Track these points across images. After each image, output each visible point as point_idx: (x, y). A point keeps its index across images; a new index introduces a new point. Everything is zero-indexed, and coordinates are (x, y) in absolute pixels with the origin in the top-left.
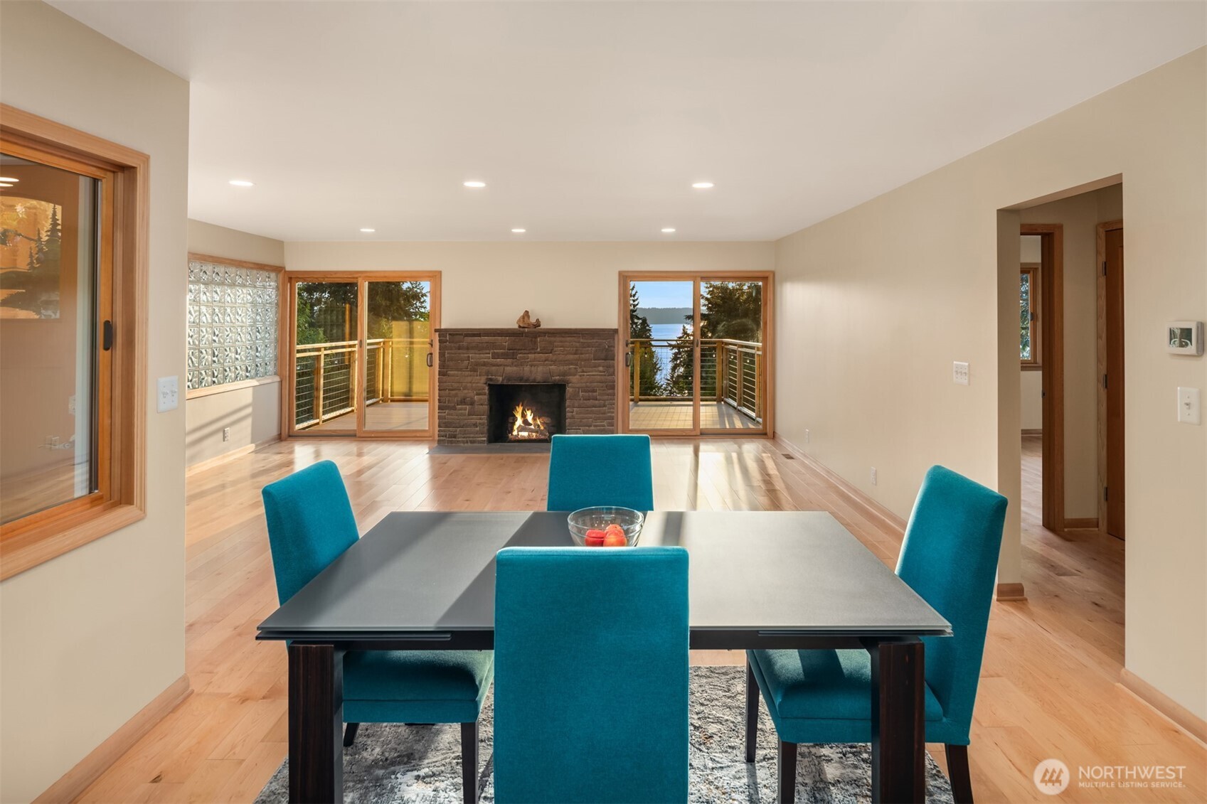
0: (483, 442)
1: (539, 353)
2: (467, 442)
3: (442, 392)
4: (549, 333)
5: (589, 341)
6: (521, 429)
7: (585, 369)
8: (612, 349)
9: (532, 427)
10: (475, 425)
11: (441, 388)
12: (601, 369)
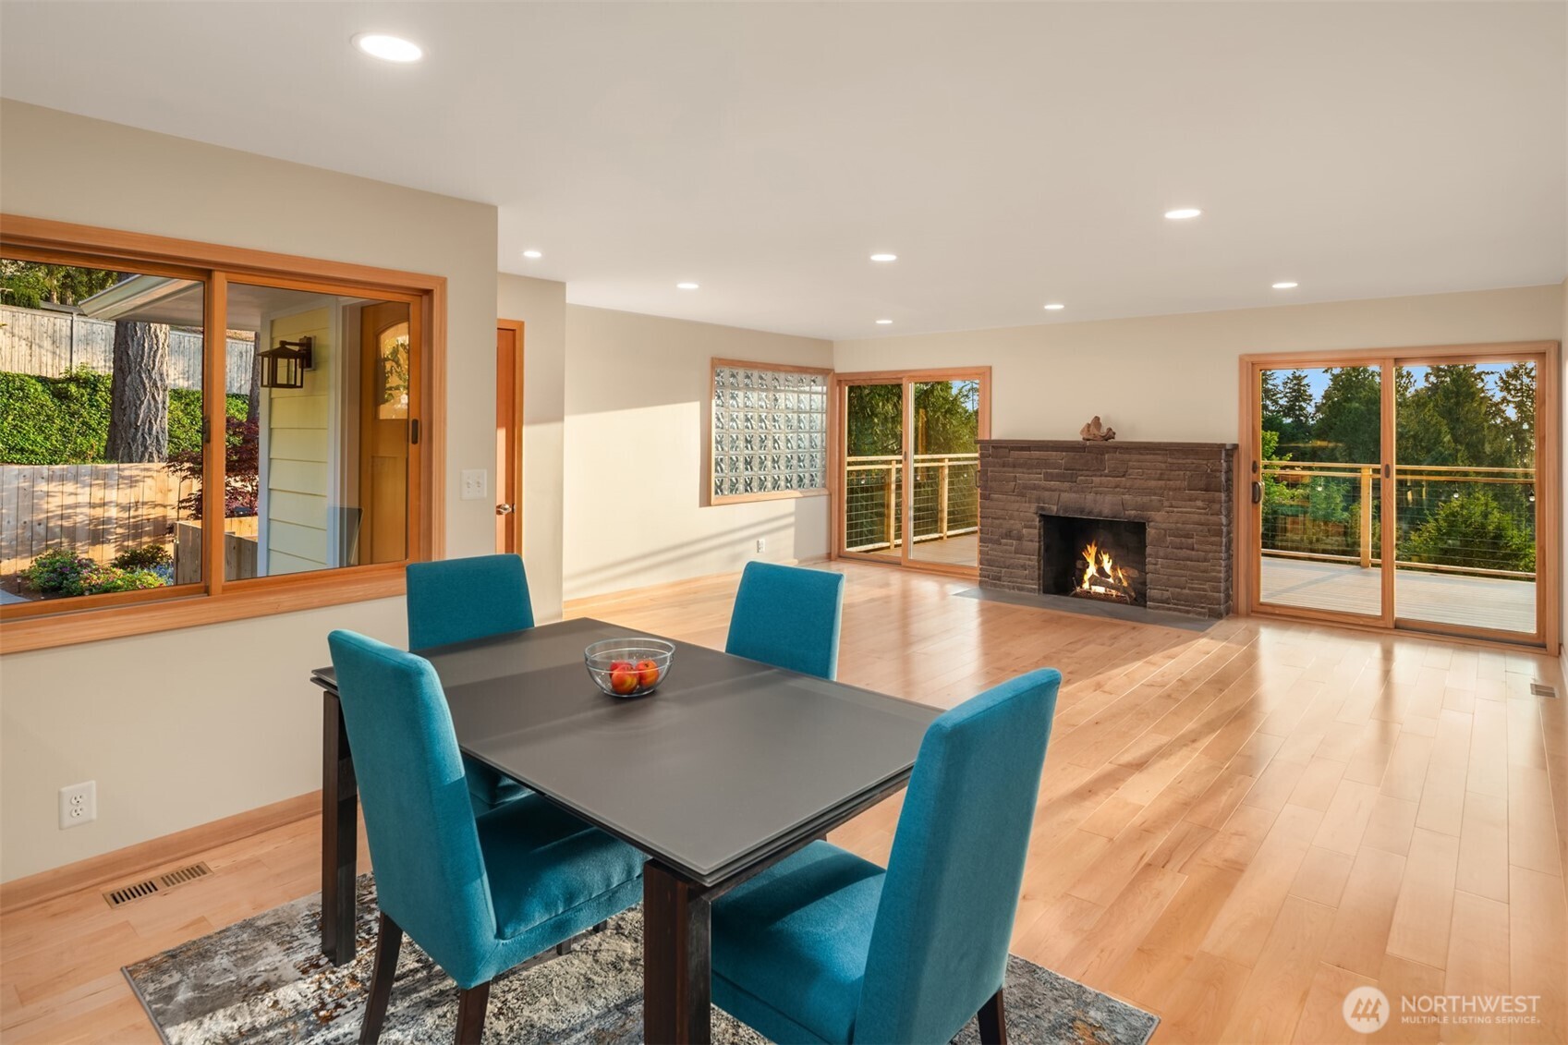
0: (1032, 590)
1: (1107, 476)
2: (1014, 589)
3: (985, 520)
4: (1121, 448)
5: (1180, 461)
6: (1093, 581)
7: (1174, 503)
8: (1218, 474)
10: (1024, 567)
11: (984, 515)
12: (1199, 503)
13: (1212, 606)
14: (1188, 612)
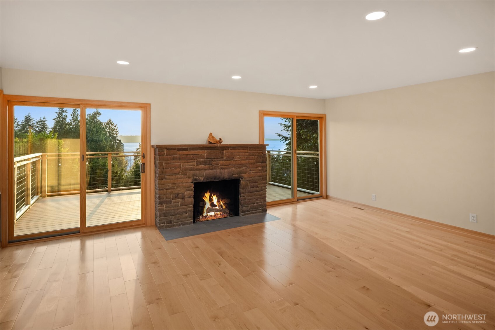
0: (190, 223)
1: (225, 160)
2: (180, 225)
3: (162, 191)
4: (231, 147)
5: (253, 152)
6: (209, 210)
7: (251, 169)
8: (265, 156)
9: (217, 208)
10: (185, 212)
12: (260, 168)
13: (264, 208)
14: (256, 213)
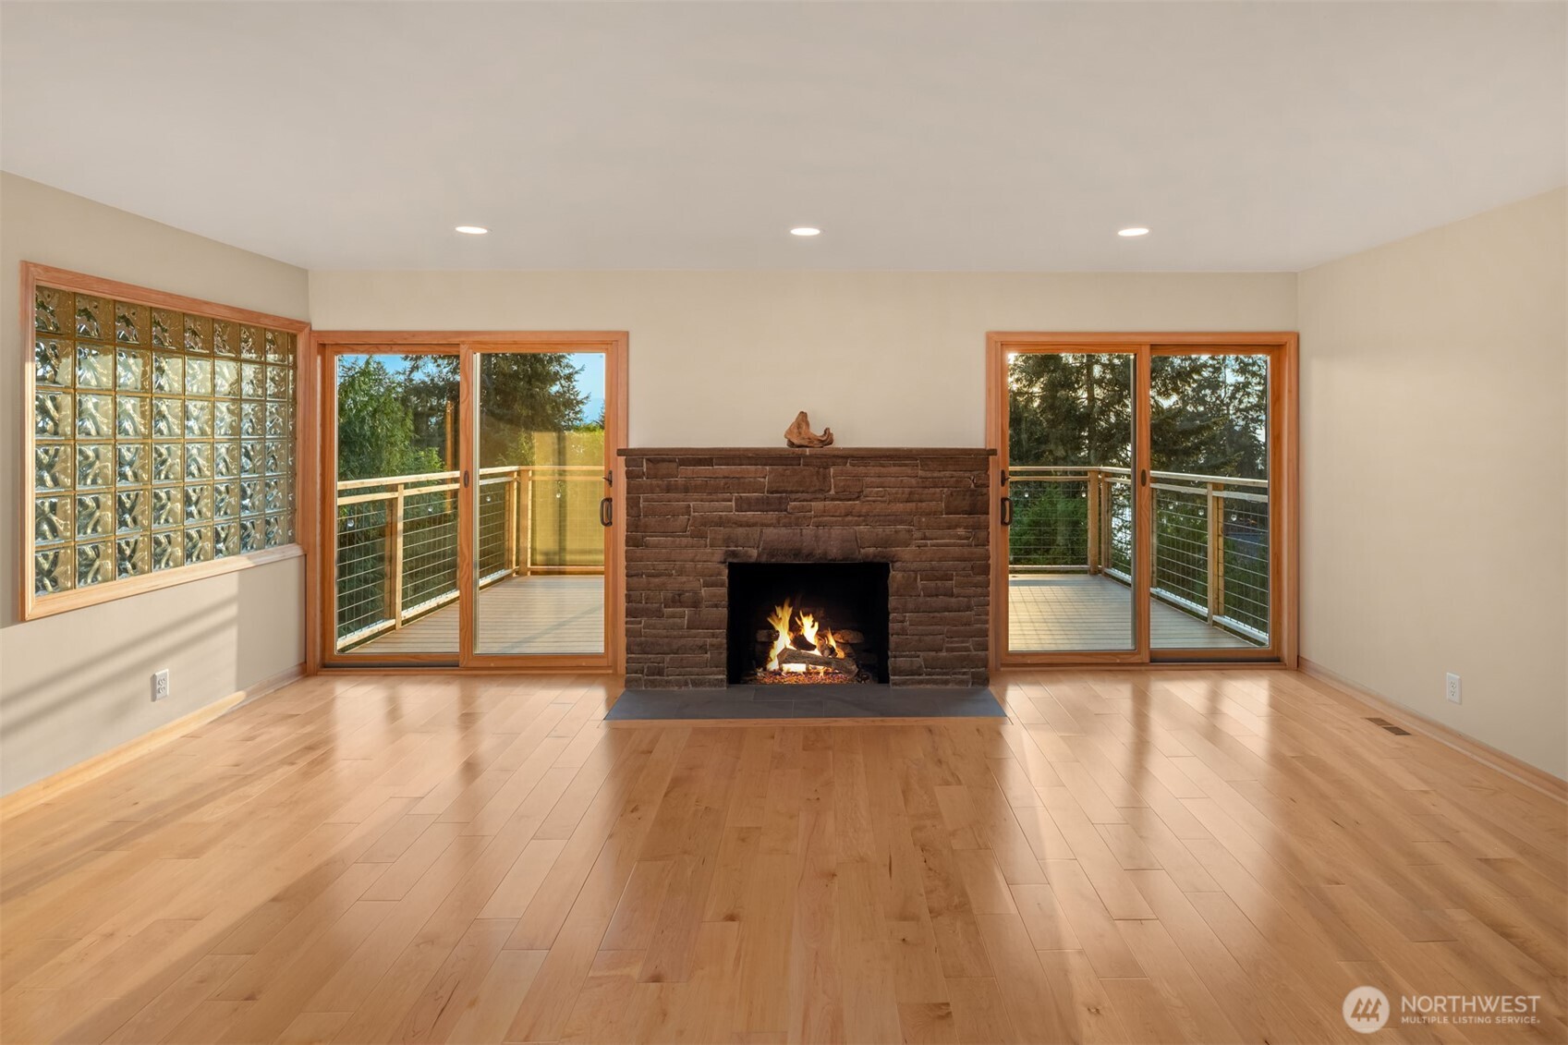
0: (718, 683)
1: (833, 500)
2: (686, 684)
3: (635, 579)
4: (853, 457)
5: (936, 474)
6: (787, 657)
7: (928, 533)
8: (984, 490)
9: (816, 652)
10: (703, 649)
11: (633, 572)
12: (961, 531)
13: (978, 670)
14: (946, 682)
